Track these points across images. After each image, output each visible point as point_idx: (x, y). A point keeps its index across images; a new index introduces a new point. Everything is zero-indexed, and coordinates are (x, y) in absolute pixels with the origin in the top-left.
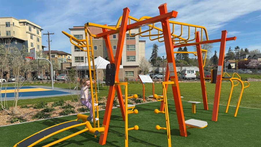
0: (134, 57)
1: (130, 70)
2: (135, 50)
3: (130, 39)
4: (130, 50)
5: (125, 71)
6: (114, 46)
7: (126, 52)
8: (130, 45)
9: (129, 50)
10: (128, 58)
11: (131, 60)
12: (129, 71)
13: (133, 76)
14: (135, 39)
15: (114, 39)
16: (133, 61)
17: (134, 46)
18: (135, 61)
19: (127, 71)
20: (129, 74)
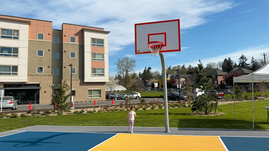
0: (102, 70)
1: (96, 88)
2: (103, 60)
3: (97, 45)
4: (97, 60)
5: (89, 89)
6: (71, 53)
7: (91, 62)
8: (97, 54)
9: (95, 60)
10: (94, 71)
11: (97, 75)
12: (93, 89)
13: (100, 96)
14: (103, 46)
15: (72, 43)
16: (100, 75)
17: (102, 56)
18: (103, 75)
19: (92, 90)
20: (94, 94)
